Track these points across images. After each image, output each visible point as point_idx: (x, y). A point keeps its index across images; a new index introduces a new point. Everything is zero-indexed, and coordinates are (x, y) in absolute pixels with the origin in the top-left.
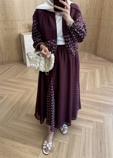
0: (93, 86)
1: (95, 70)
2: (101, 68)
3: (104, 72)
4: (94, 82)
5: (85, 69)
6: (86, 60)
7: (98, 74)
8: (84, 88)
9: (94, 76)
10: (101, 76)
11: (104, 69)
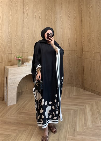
0: (84, 126)
1: (85, 106)
2: (91, 104)
3: (95, 108)
4: (85, 120)
5: (75, 105)
6: (75, 95)
7: (88, 111)
8: (74, 129)
9: (84, 113)
10: (92, 113)
11: (94, 105)
